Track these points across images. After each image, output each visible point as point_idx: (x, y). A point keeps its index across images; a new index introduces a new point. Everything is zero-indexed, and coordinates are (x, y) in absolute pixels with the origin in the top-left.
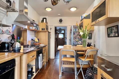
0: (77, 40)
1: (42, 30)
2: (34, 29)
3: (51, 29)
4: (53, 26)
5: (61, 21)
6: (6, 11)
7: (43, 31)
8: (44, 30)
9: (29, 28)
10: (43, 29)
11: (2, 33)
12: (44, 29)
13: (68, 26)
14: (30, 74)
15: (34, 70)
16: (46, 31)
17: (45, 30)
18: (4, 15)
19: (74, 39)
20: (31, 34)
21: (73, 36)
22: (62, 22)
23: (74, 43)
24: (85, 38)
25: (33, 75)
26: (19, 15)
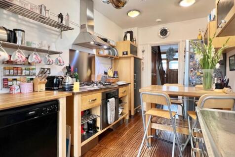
0: (198, 74)
1: (123, 54)
2: (105, 54)
3: (143, 51)
4: (149, 46)
5: (164, 32)
6: (60, 30)
7: (125, 57)
8: (127, 54)
9: (99, 54)
10: (125, 53)
11: (48, 63)
12: (127, 52)
13: (181, 43)
14: (91, 130)
15: (99, 124)
16: (130, 57)
17: (129, 54)
18: (57, 37)
19: (192, 71)
20: (103, 64)
21: (189, 64)
22: (168, 34)
23: (191, 79)
24: (208, 68)
25: (97, 132)
26: (80, 33)
